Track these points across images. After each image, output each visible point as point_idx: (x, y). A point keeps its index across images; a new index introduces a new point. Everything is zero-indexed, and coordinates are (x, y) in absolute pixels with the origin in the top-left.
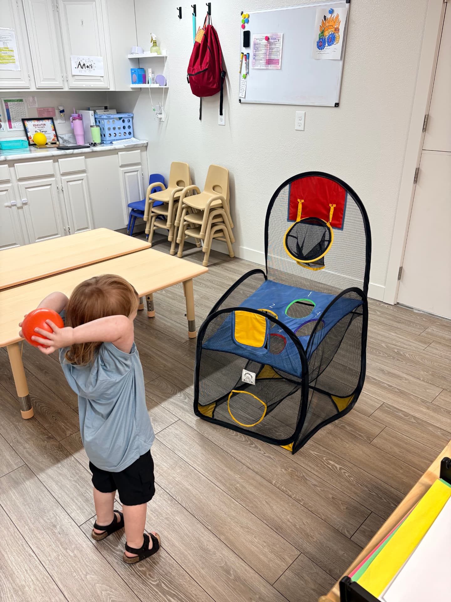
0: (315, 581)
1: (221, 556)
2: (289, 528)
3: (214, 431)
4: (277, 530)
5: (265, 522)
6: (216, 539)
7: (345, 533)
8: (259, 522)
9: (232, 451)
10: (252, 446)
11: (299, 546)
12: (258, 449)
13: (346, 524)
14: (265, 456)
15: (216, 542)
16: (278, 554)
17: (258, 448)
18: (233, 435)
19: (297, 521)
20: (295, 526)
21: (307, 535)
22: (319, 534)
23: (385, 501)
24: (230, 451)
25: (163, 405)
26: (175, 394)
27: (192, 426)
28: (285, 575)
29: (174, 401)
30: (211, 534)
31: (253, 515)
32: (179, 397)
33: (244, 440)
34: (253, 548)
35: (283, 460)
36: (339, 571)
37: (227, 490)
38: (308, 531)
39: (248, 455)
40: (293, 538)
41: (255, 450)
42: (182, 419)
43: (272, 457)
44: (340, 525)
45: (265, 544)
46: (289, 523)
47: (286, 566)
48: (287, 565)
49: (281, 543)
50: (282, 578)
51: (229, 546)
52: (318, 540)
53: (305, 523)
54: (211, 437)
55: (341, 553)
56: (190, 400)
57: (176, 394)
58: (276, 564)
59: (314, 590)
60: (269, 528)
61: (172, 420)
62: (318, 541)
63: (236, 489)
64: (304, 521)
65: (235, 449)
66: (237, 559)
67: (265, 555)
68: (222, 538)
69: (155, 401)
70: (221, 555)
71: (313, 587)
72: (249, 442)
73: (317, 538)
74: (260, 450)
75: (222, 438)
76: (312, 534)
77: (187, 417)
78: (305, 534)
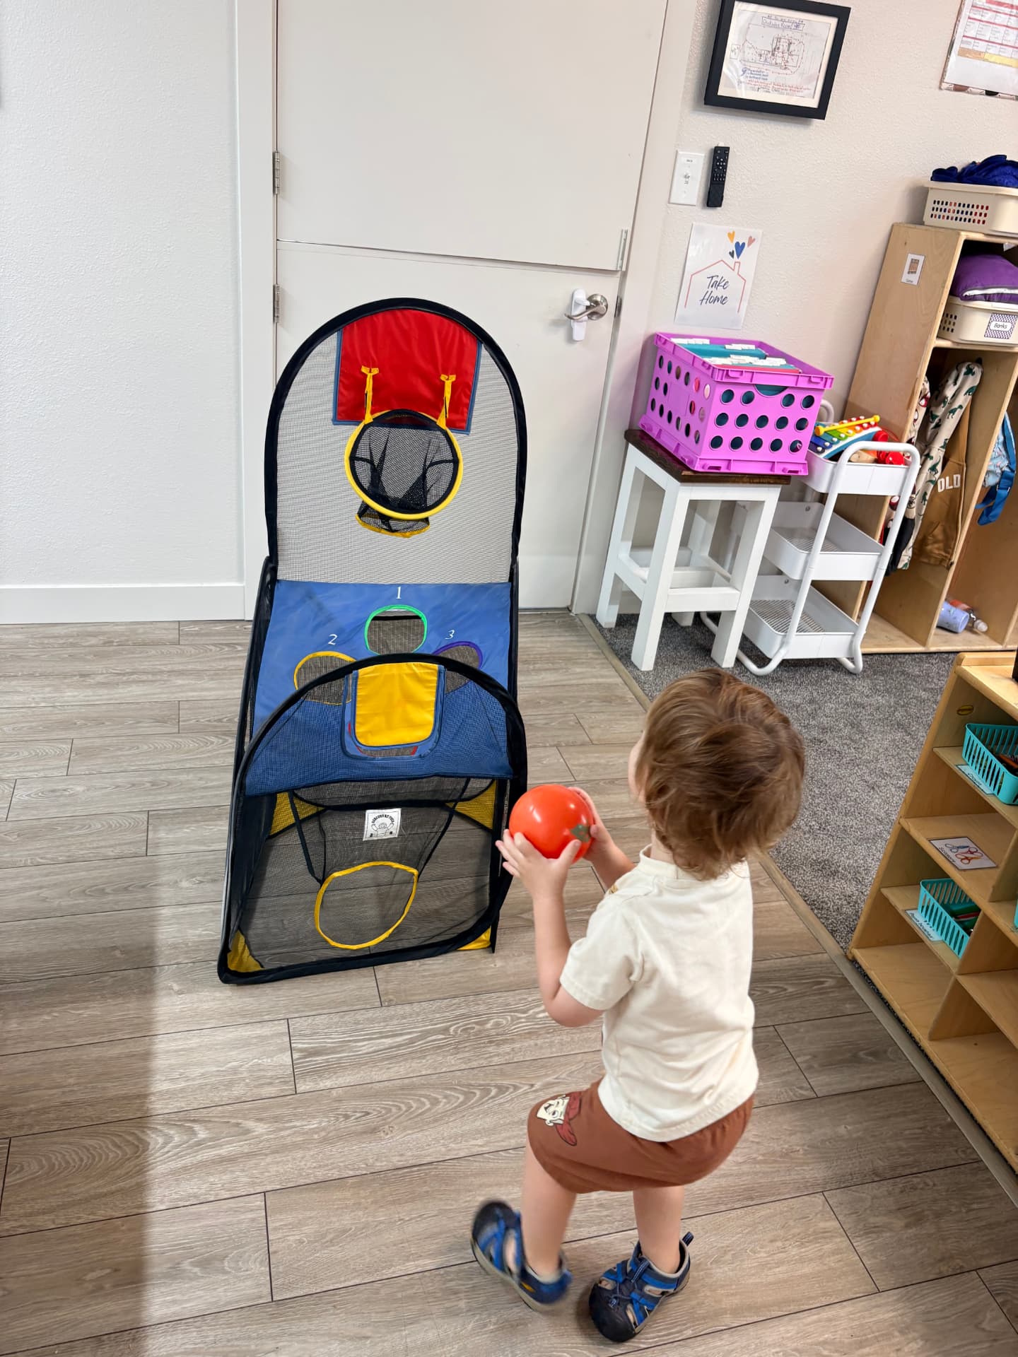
0: (890, 1212)
1: (778, 1349)
2: (756, 1173)
3: (381, 1139)
4: (752, 1199)
5: (723, 1208)
6: (726, 1336)
7: (803, 1095)
8: (719, 1218)
9: (480, 1142)
10: (493, 1094)
11: (806, 1187)
12: (511, 1090)
13: (784, 1078)
14: (541, 1090)
15: (736, 1342)
16: (809, 1235)
17: (508, 1088)
18: (429, 1109)
19: (746, 1150)
20: (755, 1161)
21: (785, 1155)
22: (790, 1135)
23: (759, 993)
24: (477, 1145)
25: (162, 1202)
26: (140, 1148)
27: (321, 1178)
28: (864, 1254)
29: (173, 1165)
30: (708, 1338)
31: (695, 1220)
32: (166, 1144)
33: (462, 1098)
34: (780, 1272)
35: (574, 1068)
36: (879, 1161)
37: (595, 1228)
38: (776, 1147)
39: (516, 1119)
40: (784, 1183)
41: (507, 1096)
42: (269, 1188)
43: (550, 1079)
44: (783, 1090)
45: (779, 1244)
46: (745, 1168)
47: (842, 1239)
48: (842, 1236)
49: (786, 1212)
50: (867, 1263)
51: (756, 1319)
52: (804, 1145)
53: (757, 1140)
54: (398, 1158)
55: (842, 1130)
56: (210, 1125)
57: (146, 1145)
58: (834, 1253)
59: (907, 1226)
60: (743, 1211)
61: (250, 1215)
62: (806, 1148)
63: (601, 1205)
64: (751, 1139)
65: (478, 1131)
66: (796, 1322)
67: (802, 1260)
68: (728, 1320)
69: (117, 1215)
70: (774, 1351)
71: (901, 1223)
72: (478, 1093)
73: (798, 1145)
74: (516, 1088)
75: (419, 1135)
76: (786, 1146)
77: (273, 1169)
78: (781, 1157)
